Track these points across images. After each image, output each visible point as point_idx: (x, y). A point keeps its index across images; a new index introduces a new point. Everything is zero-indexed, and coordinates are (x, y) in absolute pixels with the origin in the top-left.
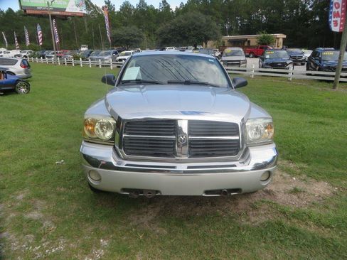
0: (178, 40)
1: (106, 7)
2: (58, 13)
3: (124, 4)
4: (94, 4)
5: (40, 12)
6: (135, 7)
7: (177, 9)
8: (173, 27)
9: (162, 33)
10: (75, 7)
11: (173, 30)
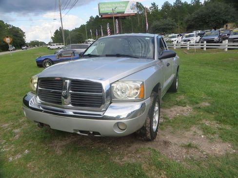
0: (200, 25)
1: (152, 7)
2: (120, 15)
3: (165, 3)
4: (144, 6)
5: (109, 16)
6: (173, 5)
7: (205, 2)
8: (196, 16)
9: (188, 21)
10: (130, 10)
11: (197, 18)
